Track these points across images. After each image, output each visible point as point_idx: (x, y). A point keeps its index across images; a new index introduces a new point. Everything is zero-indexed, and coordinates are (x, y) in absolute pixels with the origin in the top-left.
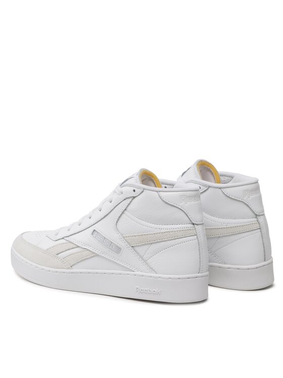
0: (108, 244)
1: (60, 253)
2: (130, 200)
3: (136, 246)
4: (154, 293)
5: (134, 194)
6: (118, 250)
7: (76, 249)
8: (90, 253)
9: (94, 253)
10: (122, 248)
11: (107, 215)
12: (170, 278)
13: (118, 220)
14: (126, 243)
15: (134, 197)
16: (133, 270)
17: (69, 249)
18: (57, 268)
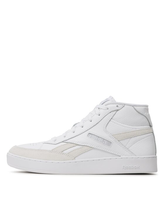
0: (101, 140)
1: (64, 151)
2: (115, 112)
3: (120, 140)
4: (136, 168)
5: (117, 108)
6: (109, 143)
7: (76, 147)
8: (89, 148)
9: (92, 147)
10: (112, 142)
11: (98, 123)
12: (144, 158)
13: (107, 125)
14: (115, 139)
15: (118, 110)
16: (120, 155)
17: (71, 148)
18: (64, 160)
